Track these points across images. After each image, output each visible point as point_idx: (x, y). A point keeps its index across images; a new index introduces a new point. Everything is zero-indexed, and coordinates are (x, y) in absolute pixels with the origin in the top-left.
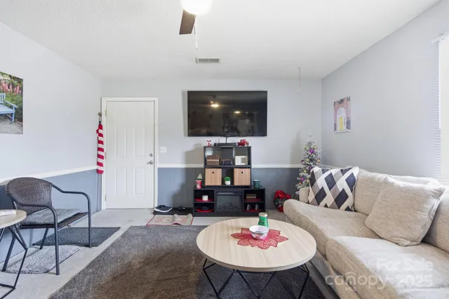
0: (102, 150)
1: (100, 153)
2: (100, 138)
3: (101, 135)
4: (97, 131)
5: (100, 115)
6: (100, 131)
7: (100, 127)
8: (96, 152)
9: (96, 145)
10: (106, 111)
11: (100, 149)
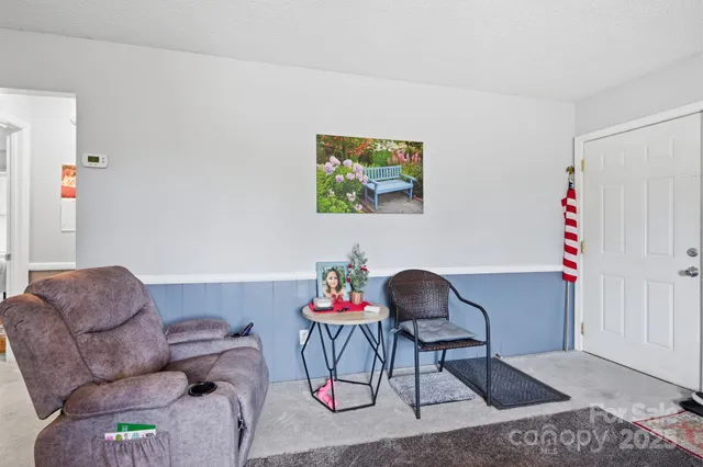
0: (573, 237)
1: (570, 243)
2: (570, 215)
3: (572, 209)
4: (564, 202)
5: (571, 170)
6: (570, 202)
7: (571, 193)
8: (561, 240)
9: (562, 228)
10: (583, 162)
11: (569, 236)
